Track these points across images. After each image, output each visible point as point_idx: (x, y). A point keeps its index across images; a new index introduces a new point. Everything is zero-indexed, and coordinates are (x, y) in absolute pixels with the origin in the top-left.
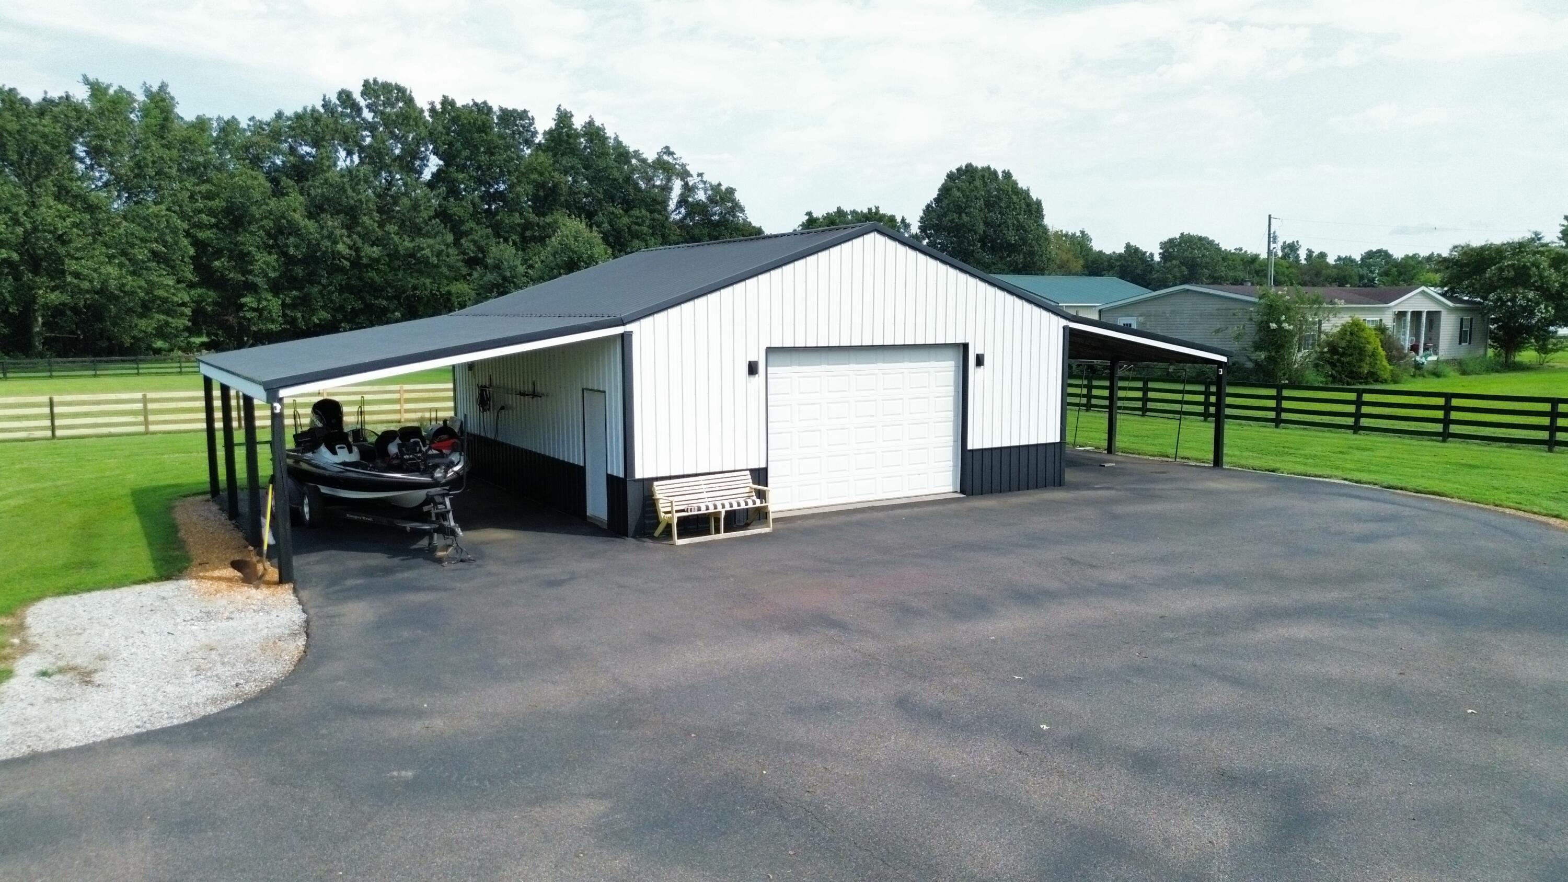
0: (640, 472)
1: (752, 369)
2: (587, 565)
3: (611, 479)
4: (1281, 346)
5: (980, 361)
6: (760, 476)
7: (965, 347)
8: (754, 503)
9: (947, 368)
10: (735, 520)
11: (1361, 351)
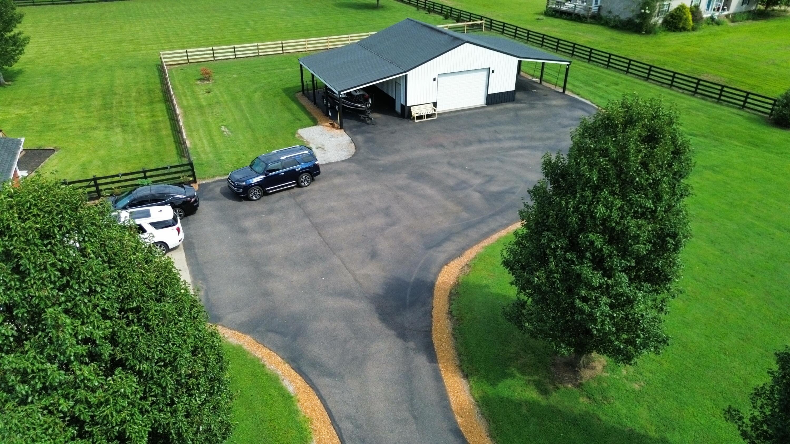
0: (408, 104)
1: (434, 80)
2: (398, 128)
3: (402, 105)
4: (645, 18)
5: (493, 72)
6: (435, 104)
7: (489, 68)
8: (433, 112)
9: (485, 73)
10: (429, 116)
11: (681, 18)
